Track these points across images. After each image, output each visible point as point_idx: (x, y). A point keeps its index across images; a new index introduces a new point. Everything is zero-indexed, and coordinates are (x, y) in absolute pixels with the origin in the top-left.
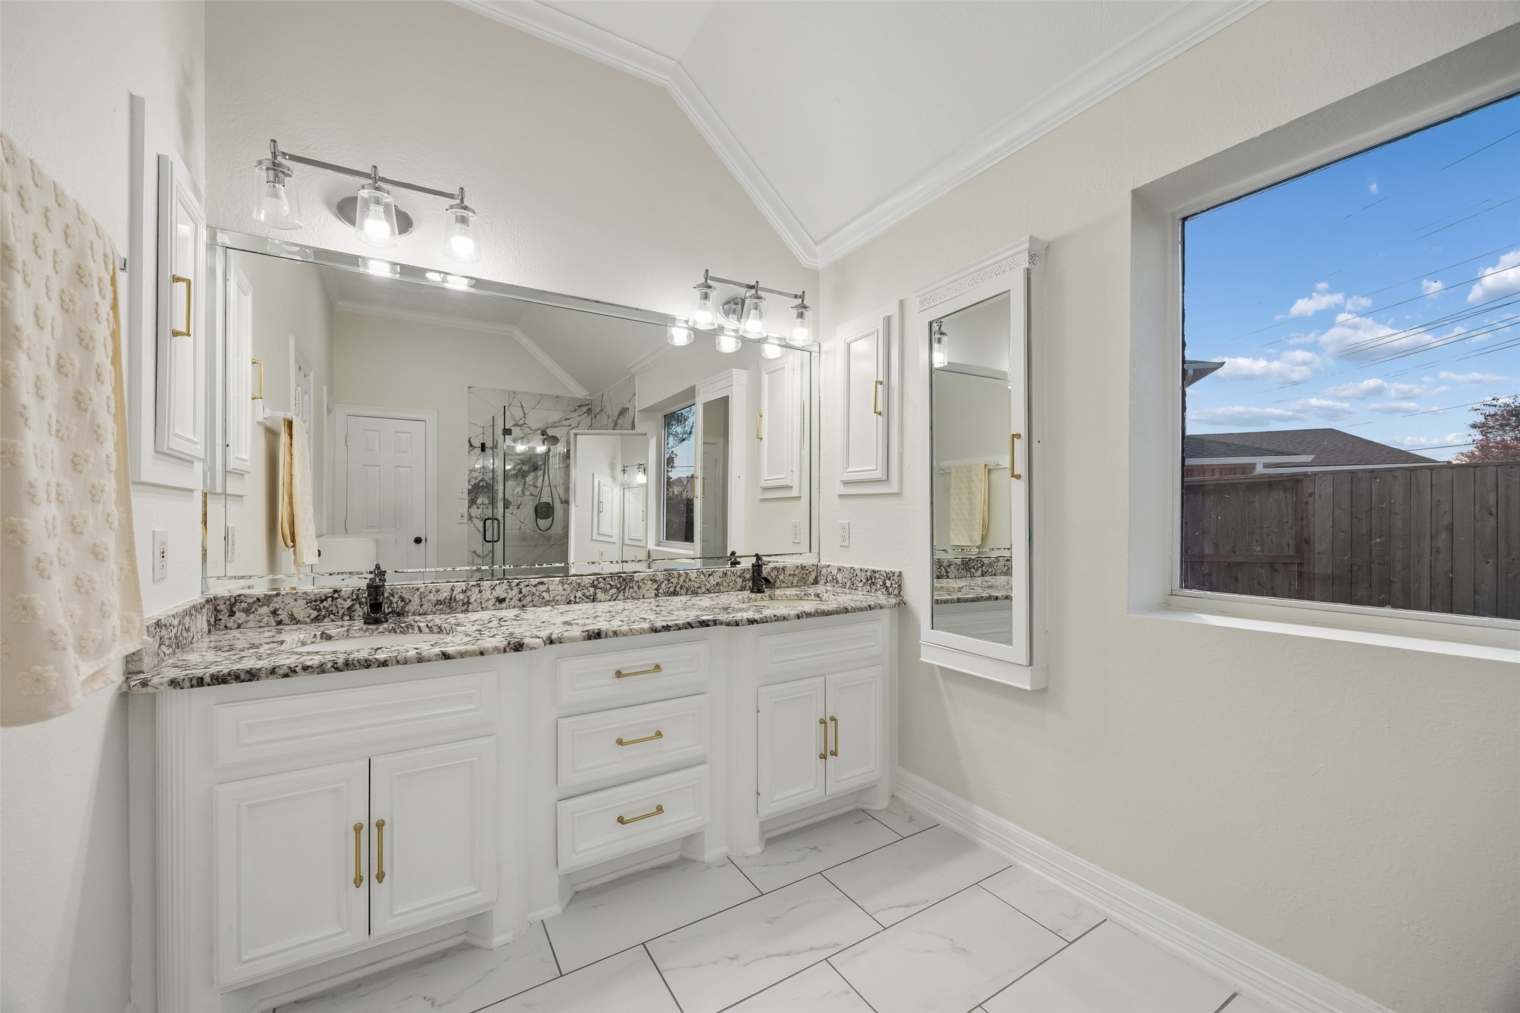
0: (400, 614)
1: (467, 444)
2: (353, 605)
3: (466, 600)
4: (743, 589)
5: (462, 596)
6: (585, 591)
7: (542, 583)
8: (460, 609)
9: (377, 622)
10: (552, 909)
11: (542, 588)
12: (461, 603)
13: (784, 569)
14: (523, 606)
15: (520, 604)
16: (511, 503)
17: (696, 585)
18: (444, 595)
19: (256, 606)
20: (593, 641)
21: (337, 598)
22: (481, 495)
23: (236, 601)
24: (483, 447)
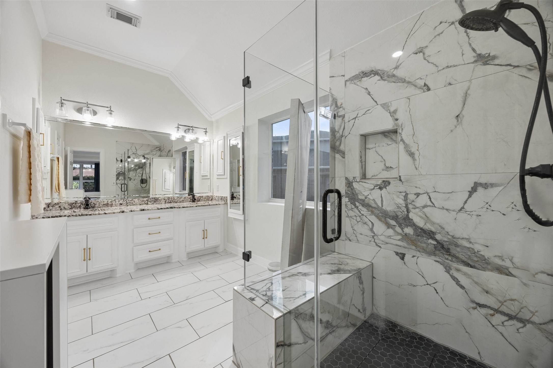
0: (93, 207)
1: (116, 160)
2: (81, 205)
3: (111, 204)
4: (190, 201)
5: (110, 203)
6: (145, 202)
7: (133, 200)
8: (110, 206)
9: (87, 209)
10: (132, 271)
11: (132, 201)
12: (110, 205)
13: (202, 197)
14: (127, 205)
15: (126, 205)
16: (132, 179)
17: (177, 201)
18: (105, 203)
19: (55, 205)
20: (142, 211)
21: (76, 203)
22: (121, 176)
23: (50, 204)
24: (121, 161)
